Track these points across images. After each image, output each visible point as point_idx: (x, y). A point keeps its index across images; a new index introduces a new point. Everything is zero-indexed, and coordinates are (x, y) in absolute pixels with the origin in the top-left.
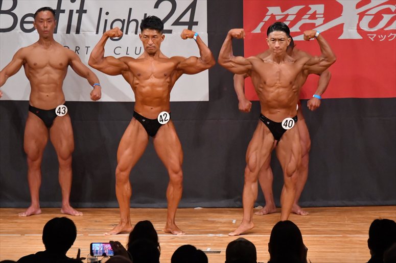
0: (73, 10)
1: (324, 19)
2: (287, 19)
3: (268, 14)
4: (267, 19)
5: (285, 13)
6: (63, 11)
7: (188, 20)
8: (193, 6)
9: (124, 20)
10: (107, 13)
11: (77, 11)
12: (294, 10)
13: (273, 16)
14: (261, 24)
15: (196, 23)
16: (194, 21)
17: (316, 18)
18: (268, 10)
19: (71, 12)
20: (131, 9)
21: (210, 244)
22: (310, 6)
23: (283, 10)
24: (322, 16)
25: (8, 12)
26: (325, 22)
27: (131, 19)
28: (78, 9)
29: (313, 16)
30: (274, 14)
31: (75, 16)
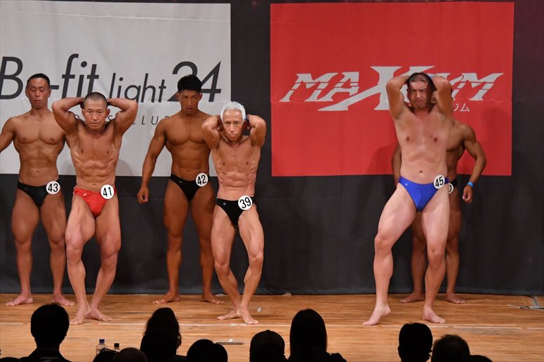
0: (83, 76)
1: (358, 88)
2: (319, 88)
3: (298, 81)
4: (296, 86)
5: (317, 80)
6: (73, 77)
7: (210, 88)
8: (215, 72)
9: (140, 87)
10: (121, 79)
11: (88, 77)
12: (326, 78)
13: (303, 84)
14: (290, 93)
15: (219, 91)
16: (217, 88)
17: (350, 87)
18: (297, 78)
19: (82, 77)
20: (147, 75)
21: (232, 335)
22: (344, 73)
23: (314, 78)
24: (357, 84)
25: (13, 77)
26: (360, 91)
27: (147, 86)
28: (90, 74)
29: (347, 85)
30: (304, 82)
31: (86, 82)
